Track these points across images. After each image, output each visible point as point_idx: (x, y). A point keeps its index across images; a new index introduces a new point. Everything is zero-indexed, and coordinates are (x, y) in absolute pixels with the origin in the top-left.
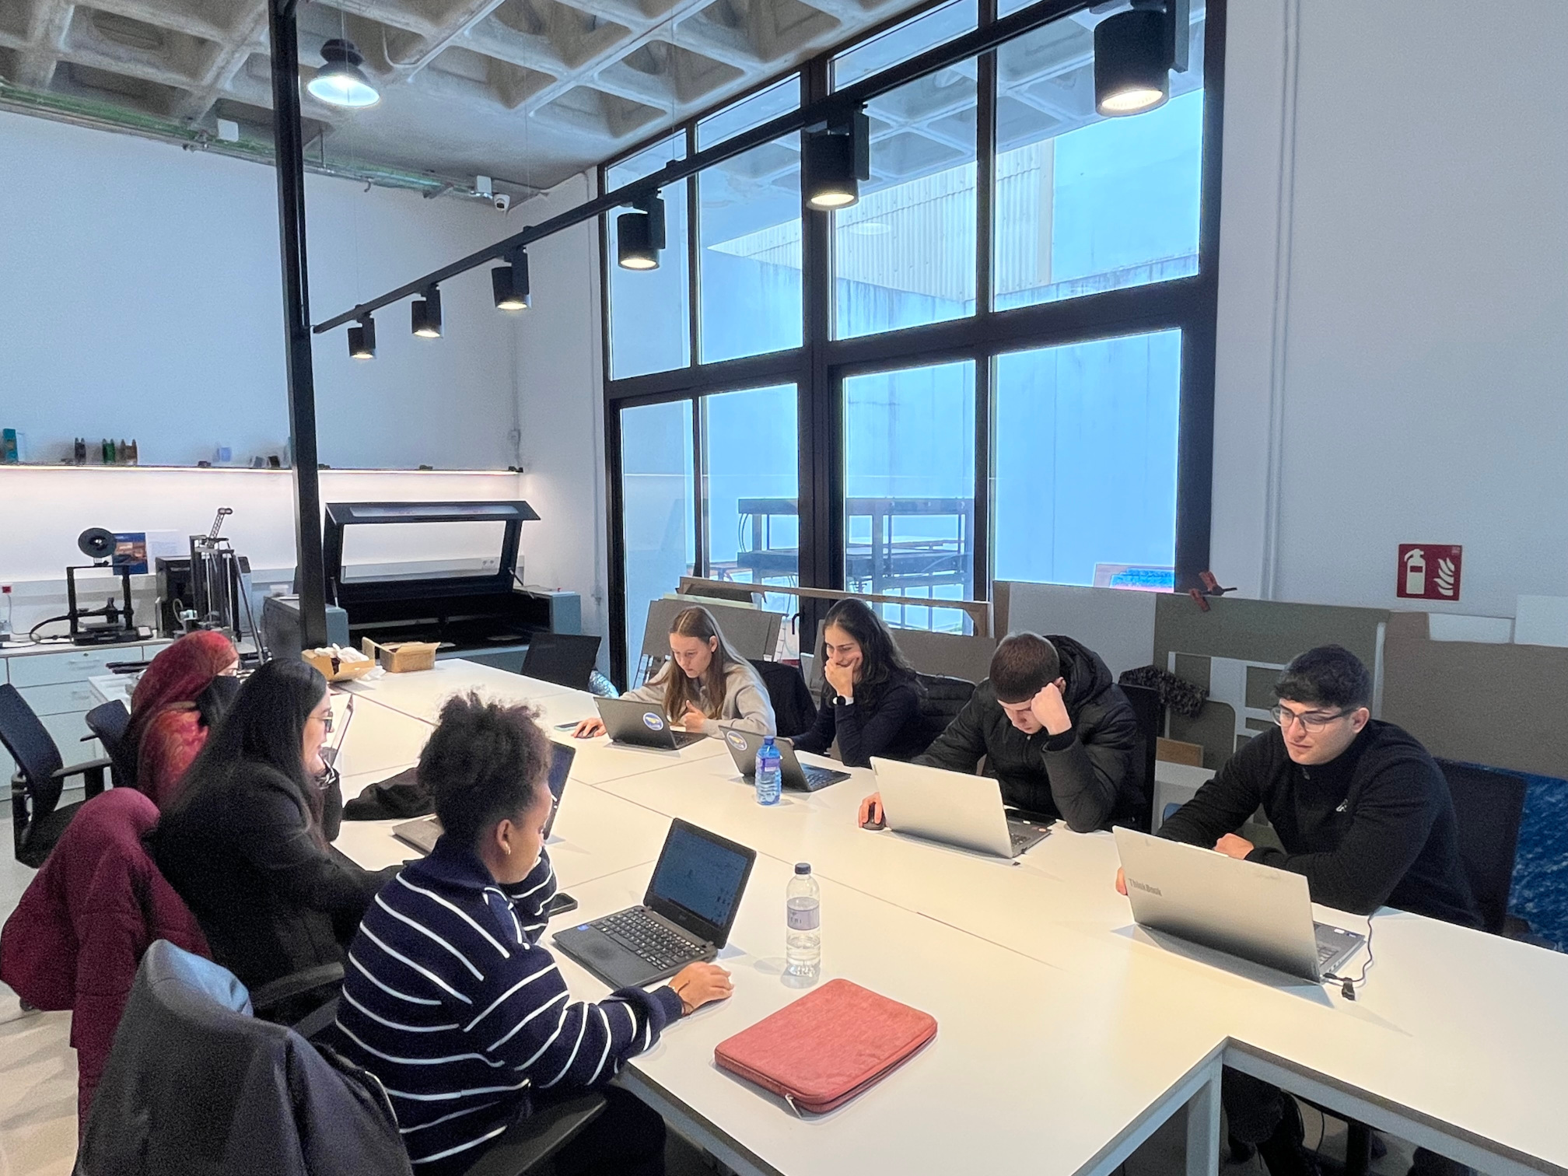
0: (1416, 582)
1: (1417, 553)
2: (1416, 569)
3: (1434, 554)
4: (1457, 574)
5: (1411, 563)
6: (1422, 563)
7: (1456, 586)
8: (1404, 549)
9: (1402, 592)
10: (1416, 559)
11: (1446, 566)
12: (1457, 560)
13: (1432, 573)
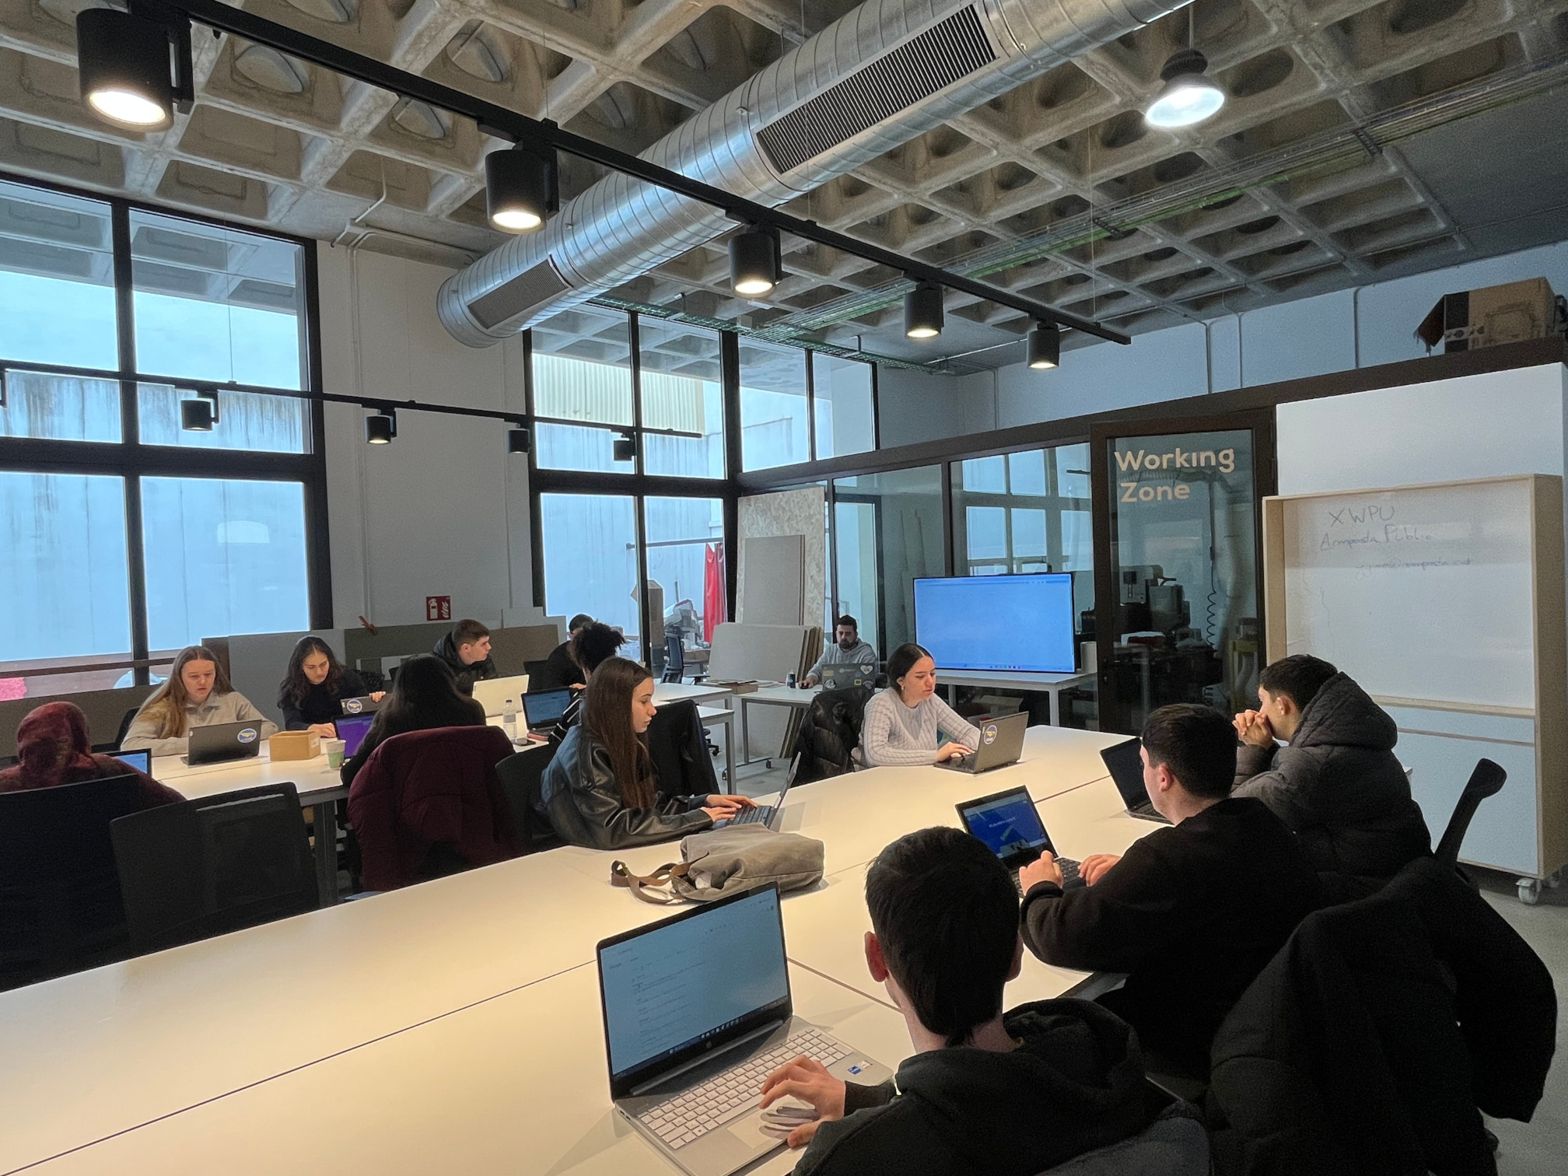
0: (434, 613)
1: (433, 600)
2: (433, 607)
3: (441, 600)
4: (449, 608)
5: (431, 605)
6: (436, 604)
7: (449, 614)
8: (428, 599)
9: (429, 619)
10: (433, 603)
11: (445, 605)
12: (449, 602)
13: (440, 608)
